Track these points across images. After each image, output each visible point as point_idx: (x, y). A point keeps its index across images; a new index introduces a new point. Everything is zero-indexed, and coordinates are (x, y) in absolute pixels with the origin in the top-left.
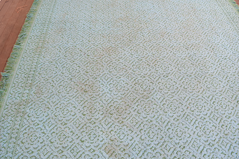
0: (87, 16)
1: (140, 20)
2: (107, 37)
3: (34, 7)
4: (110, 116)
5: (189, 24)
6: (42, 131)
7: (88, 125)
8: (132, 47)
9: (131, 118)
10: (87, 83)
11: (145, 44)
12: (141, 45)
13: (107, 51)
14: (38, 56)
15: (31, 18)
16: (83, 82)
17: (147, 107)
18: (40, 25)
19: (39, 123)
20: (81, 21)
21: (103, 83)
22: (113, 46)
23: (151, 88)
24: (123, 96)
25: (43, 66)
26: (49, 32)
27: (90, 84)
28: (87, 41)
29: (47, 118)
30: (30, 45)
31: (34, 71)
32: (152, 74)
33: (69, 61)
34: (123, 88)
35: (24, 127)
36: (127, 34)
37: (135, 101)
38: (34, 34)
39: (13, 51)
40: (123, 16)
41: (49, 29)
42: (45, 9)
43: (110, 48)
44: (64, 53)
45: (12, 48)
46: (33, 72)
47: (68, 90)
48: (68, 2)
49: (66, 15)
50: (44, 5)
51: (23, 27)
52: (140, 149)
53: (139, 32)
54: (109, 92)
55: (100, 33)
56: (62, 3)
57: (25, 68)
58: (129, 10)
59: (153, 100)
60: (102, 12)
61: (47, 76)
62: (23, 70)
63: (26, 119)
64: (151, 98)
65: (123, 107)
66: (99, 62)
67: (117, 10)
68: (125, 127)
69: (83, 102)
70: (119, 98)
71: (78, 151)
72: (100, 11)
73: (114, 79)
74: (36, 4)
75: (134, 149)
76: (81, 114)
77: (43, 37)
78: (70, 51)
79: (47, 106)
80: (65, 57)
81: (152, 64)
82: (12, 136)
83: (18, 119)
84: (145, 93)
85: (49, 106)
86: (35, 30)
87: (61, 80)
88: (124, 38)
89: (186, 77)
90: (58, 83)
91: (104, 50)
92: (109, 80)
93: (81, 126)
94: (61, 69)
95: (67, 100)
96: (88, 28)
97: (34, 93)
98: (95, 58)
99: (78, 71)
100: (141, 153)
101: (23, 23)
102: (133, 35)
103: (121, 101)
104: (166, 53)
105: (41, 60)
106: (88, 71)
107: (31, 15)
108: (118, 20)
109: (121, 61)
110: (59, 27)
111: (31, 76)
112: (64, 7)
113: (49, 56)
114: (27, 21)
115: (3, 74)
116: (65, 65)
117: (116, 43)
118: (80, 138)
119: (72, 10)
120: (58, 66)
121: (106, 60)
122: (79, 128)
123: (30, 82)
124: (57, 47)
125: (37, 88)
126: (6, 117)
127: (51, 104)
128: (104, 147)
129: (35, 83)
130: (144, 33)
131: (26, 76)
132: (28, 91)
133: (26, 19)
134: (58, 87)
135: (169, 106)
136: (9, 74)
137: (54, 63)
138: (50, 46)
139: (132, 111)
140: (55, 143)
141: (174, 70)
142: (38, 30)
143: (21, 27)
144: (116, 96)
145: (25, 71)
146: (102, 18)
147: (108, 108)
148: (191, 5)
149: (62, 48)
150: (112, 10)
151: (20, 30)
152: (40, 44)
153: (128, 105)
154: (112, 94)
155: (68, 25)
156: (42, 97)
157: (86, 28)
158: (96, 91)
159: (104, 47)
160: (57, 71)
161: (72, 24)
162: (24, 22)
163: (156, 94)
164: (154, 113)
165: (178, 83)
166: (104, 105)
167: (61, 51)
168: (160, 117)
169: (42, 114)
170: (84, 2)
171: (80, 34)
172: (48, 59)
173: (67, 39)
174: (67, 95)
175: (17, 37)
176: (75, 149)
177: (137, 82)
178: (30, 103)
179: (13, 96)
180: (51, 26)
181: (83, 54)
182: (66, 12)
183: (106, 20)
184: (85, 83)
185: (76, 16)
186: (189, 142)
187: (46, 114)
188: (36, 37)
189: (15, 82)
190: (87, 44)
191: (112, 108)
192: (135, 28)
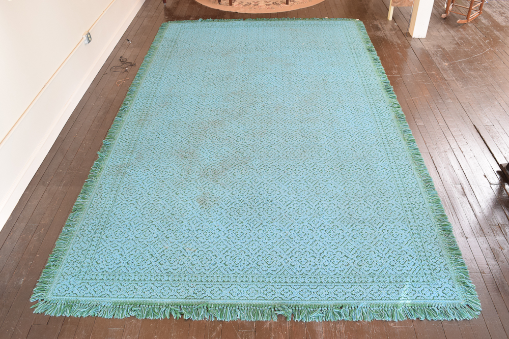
0: (196, 90)
1: (256, 94)
2: (215, 111)
3: (136, 80)
4: (206, 176)
5: (312, 97)
6: (141, 186)
7: (184, 182)
8: (240, 121)
9: (226, 178)
10: (188, 151)
11: (255, 118)
12: (251, 118)
13: (213, 124)
14: (140, 127)
15: (134, 92)
16: (184, 150)
17: (244, 170)
18: (143, 98)
19: (139, 180)
20: (189, 95)
21: (204, 151)
22: (220, 119)
23: (252, 156)
24: (222, 162)
25: (145, 136)
26: (153, 105)
27: (191, 151)
28: (193, 114)
29: (146, 177)
30: (132, 117)
31: (136, 140)
32: (255, 144)
33: (172, 132)
34: (223, 155)
35: (124, 184)
36: (238, 108)
37: (233, 166)
38: (136, 108)
39: (114, 122)
40: (237, 90)
41: (154, 103)
42: (150, 83)
43: (217, 121)
44: (168, 125)
45: (113, 120)
46: (135, 142)
47: (169, 156)
48: (176, 76)
49: (173, 89)
50: (149, 78)
51: (125, 100)
52: (229, 201)
53: (252, 106)
54: (209, 158)
55: (208, 107)
56: (169, 76)
57: (127, 138)
58: (246, 84)
59: (251, 165)
60: (214, 86)
61: (148, 145)
62: (125, 139)
63: (126, 177)
64: (249, 164)
65: (220, 170)
66: (203, 133)
67: (232, 84)
68: (219, 185)
69: (182, 165)
70: (218, 163)
71: (172, 200)
72: (212, 84)
73: (216, 148)
74: (140, 77)
75: (224, 201)
76: (178, 175)
77: (146, 111)
78: (174, 123)
79: (147, 168)
80: (168, 129)
81: (258, 135)
82: (113, 189)
83: (119, 177)
84: (244, 160)
85: (149, 168)
86: (138, 104)
87: (162, 148)
88: (233, 112)
89: (291, 147)
90: (159, 150)
91: (209, 122)
92: (210, 148)
93: (177, 183)
94: (163, 139)
95: (167, 163)
96: (196, 102)
97: (135, 158)
98: (199, 130)
99: (180, 141)
100: (230, 204)
101: (125, 97)
102: (244, 109)
103: (219, 165)
104: (276, 126)
105: (143, 131)
106: (191, 141)
107: (134, 88)
108: (230, 94)
109: (226, 132)
110: (164, 101)
111: (132, 144)
112: (171, 80)
113: (151, 128)
114: (129, 95)
115: (104, 142)
116: (168, 136)
117: (224, 116)
118: (175, 192)
119: (181, 84)
120: (160, 137)
121: (211, 132)
122: (176, 185)
123: (132, 149)
124: (161, 120)
125: (138, 154)
126: (107, 176)
127: (151, 167)
128: (196, 198)
129: (136, 150)
130: (257, 107)
131: (127, 144)
132: (129, 157)
133: (128, 92)
134: (158, 154)
135: (266, 170)
136: (110, 142)
137: (156, 134)
138: (153, 119)
139: (228, 173)
140: (152, 195)
141: (280, 141)
142: (141, 104)
143: (123, 100)
144: (214, 162)
145: (126, 140)
146: (213, 92)
147: (205, 170)
148: (323, 77)
149: (165, 121)
150: (225, 84)
151: (122, 103)
152: (143, 117)
153: (225, 169)
154: (211, 160)
155: (174, 99)
156: (143, 161)
157: (194, 102)
158: (196, 157)
159: (210, 120)
160: (159, 140)
161: (179, 98)
162: (126, 95)
163: (255, 160)
164: (249, 175)
165: (281, 152)
166: (201, 168)
167: (164, 123)
168: (254, 179)
169: (142, 174)
170: (194, 75)
171: (186, 108)
172: (150, 130)
173: (171, 112)
174: (167, 160)
175: (118, 110)
176: (170, 199)
177: (238, 150)
178: (131, 166)
179: (114, 160)
180: (155, 100)
181: (187, 126)
182: (173, 85)
183: (217, 94)
184: (186, 151)
185: (183, 90)
186: (277, 198)
187: (145, 174)
188: (138, 110)
189: (116, 150)
190: (193, 117)
191: (209, 171)
192: (248, 102)
